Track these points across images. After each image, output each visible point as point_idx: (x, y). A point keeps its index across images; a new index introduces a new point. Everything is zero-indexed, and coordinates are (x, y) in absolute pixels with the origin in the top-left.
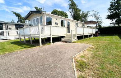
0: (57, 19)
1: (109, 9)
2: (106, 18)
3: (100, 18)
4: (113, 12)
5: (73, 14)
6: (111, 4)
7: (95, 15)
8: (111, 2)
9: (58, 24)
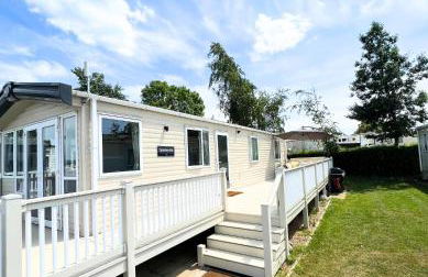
0: (166, 128)
1: (355, 84)
2: (351, 118)
3: (327, 117)
4: (368, 96)
5: (226, 99)
6: (358, 69)
7: (309, 106)
8: (357, 64)
9: (172, 154)
